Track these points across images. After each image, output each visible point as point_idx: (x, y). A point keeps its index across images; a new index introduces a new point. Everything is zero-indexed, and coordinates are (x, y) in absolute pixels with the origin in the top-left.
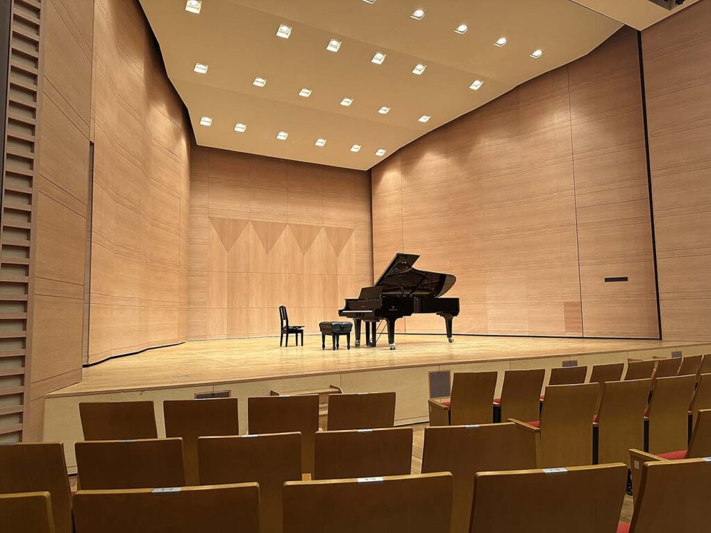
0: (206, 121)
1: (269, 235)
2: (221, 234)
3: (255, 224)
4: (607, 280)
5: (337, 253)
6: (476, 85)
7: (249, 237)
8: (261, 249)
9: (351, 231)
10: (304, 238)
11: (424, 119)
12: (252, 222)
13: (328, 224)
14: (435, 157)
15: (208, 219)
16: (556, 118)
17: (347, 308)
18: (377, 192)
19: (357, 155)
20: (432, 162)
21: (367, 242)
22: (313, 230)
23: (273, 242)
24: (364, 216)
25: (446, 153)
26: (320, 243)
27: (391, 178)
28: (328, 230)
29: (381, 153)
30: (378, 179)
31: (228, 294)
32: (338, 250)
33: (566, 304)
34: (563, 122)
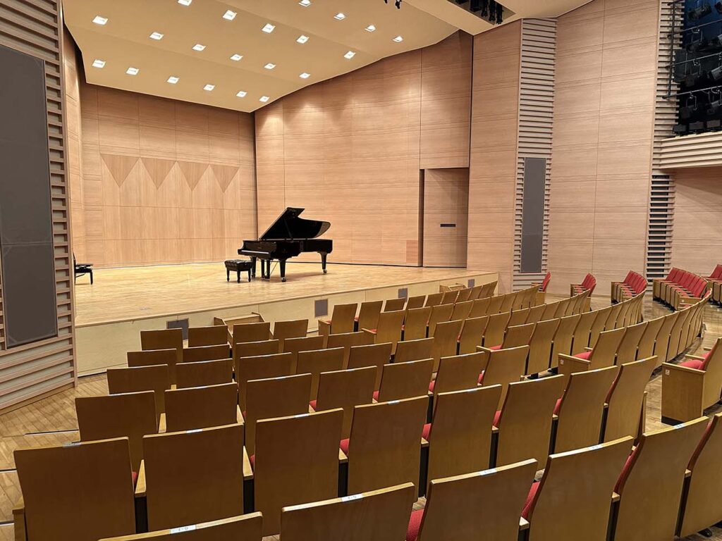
0: (98, 64)
1: (158, 171)
2: (113, 169)
3: (145, 161)
4: (442, 225)
5: (224, 189)
6: (350, 55)
7: (139, 173)
8: (152, 185)
9: (236, 169)
10: (192, 175)
11: (305, 76)
12: (142, 158)
13: (214, 161)
14: (313, 110)
15: (99, 156)
16: (410, 92)
17: (245, 248)
18: (261, 134)
19: (242, 99)
20: (310, 113)
21: (251, 180)
22: (200, 168)
23: (163, 178)
24: (248, 155)
25: (323, 107)
26: (207, 180)
27: (273, 124)
28: (215, 167)
29: (265, 100)
30: (261, 124)
31: (122, 226)
32: (224, 186)
33: (408, 242)
34: (415, 97)
